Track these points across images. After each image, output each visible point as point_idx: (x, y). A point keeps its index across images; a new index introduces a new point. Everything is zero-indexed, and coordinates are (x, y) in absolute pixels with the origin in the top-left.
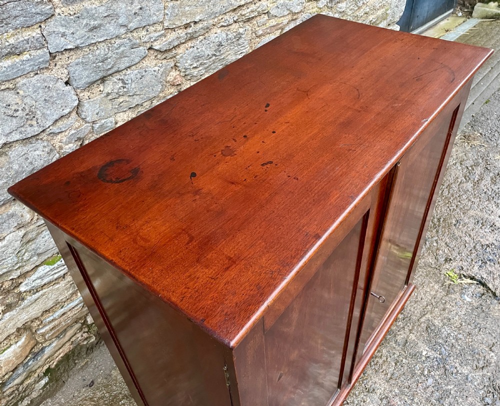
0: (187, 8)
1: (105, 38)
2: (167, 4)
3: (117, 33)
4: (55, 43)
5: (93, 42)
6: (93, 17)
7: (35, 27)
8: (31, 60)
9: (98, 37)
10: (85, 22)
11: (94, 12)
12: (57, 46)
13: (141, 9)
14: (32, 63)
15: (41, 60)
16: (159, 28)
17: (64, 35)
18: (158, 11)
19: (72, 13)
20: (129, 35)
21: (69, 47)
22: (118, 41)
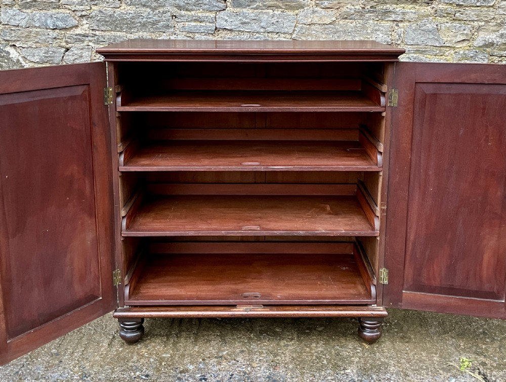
0: (314, 32)
1: (250, 31)
2: (298, 25)
3: (258, 30)
4: (221, 23)
5: (241, 30)
6: (246, 17)
7: (214, 12)
8: (205, 26)
9: (246, 29)
10: (240, 18)
11: (247, 14)
12: (221, 25)
13: (277, 22)
14: (205, 28)
15: (210, 28)
16: (289, 37)
17: (226, 21)
18: (290, 26)
19: (235, 12)
20: (266, 34)
21: (227, 28)
22: (257, 35)
